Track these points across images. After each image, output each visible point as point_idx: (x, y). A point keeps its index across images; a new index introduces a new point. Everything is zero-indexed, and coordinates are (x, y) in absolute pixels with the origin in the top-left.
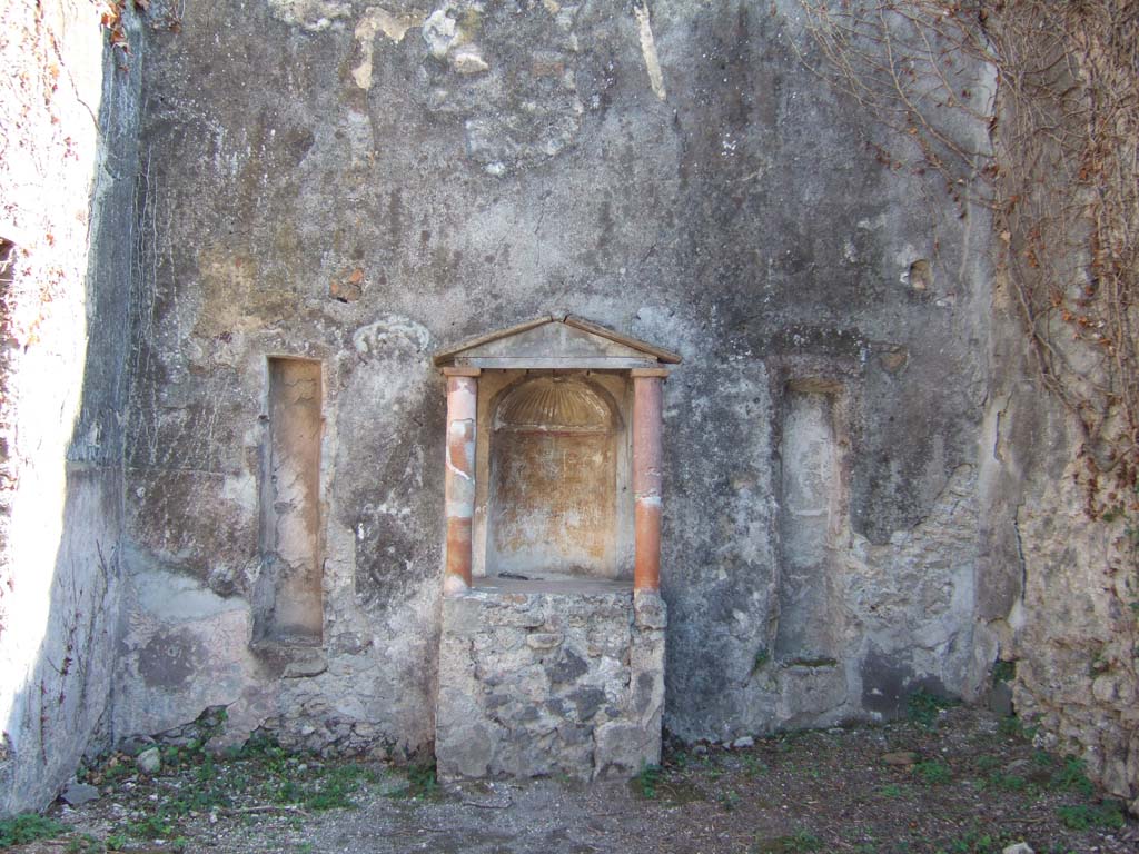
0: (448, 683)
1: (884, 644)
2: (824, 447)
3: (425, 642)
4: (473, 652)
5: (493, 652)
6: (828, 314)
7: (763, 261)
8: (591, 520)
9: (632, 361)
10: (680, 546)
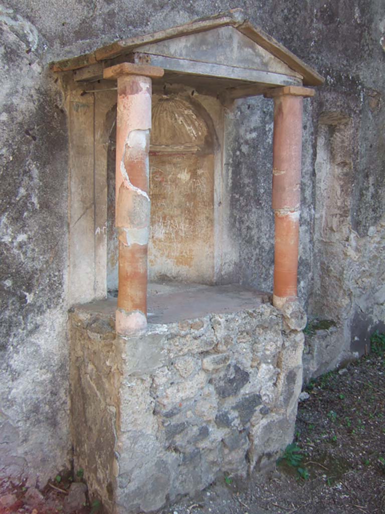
0: (130, 427)
1: (363, 305)
2: (324, 166)
3: (49, 375)
4: (153, 389)
5: (172, 384)
6: (345, 63)
7: (311, 10)
8: (177, 232)
9: (285, 78)
10: (257, 250)
